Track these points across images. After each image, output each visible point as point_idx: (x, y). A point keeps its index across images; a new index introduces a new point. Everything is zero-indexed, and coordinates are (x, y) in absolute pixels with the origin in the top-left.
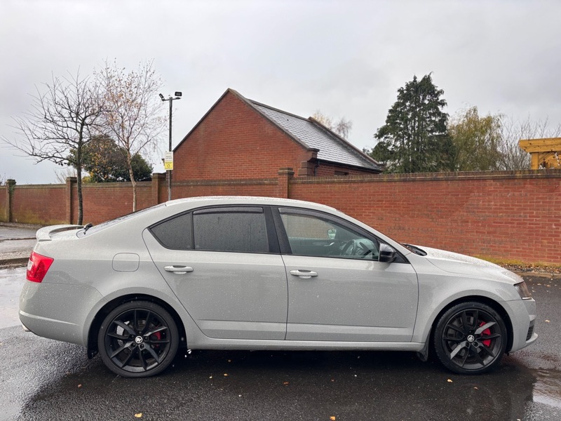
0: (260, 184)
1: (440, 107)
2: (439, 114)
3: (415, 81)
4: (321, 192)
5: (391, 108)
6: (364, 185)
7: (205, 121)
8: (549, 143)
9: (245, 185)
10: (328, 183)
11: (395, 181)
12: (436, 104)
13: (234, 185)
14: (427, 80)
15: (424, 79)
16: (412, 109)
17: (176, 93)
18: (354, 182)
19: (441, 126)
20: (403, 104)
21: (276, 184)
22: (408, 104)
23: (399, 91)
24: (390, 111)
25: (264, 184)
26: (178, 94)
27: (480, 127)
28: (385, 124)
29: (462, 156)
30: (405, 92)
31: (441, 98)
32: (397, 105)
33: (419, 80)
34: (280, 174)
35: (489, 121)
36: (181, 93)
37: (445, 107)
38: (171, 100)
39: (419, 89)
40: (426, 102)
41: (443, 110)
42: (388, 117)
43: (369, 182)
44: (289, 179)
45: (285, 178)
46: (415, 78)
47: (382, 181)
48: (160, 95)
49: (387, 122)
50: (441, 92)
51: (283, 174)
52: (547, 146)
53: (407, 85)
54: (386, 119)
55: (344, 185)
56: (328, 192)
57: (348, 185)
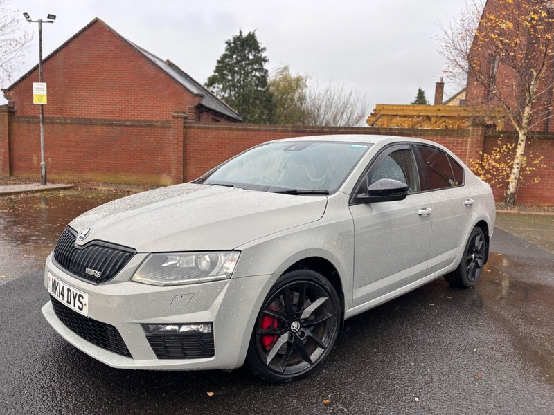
0: (150, 126)
1: (263, 63)
2: (261, 69)
3: (241, 35)
4: (219, 138)
5: (219, 59)
6: (261, 133)
7: (64, 50)
9: (132, 126)
10: (227, 129)
11: (288, 132)
12: (260, 61)
13: (118, 126)
14: (251, 37)
15: (249, 35)
16: (238, 62)
18: (252, 130)
19: (262, 81)
20: (231, 57)
21: (169, 127)
22: (235, 56)
23: (227, 42)
24: (219, 62)
25: (155, 126)
26: (52, 17)
27: (293, 85)
28: (214, 74)
29: (279, 110)
30: (232, 45)
31: (264, 54)
32: (225, 56)
33: (245, 34)
34: (174, 117)
35: (298, 80)
37: (267, 63)
38: (41, 22)
39: (245, 44)
40: (251, 57)
41: (266, 66)
42: (217, 67)
43: (266, 131)
44: (185, 123)
45: (181, 122)
46: (241, 32)
47: (277, 131)
48: (25, 14)
49: (215, 72)
50: (264, 49)
51: (178, 117)
53: (234, 38)
54: (215, 68)
55: (242, 132)
56: (225, 138)
57: (245, 133)
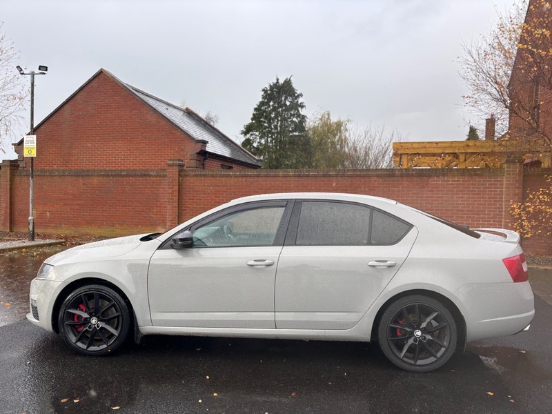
0: (145, 175)
1: (300, 109)
2: (298, 115)
3: (277, 82)
4: (216, 186)
5: (256, 106)
6: (260, 179)
7: (71, 103)
8: (415, 146)
9: (126, 176)
10: (224, 176)
11: (290, 177)
12: (296, 106)
13: (113, 176)
14: (288, 83)
15: (285, 81)
16: (274, 109)
17: (40, 67)
18: (250, 176)
19: (300, 127)
20: (268, 103)
21: (164, 176)
22: (271, 103)
23: (263, 90)
24: (255, 109)
25: (150, 176)
26: (43, 69)
27: (332, 130)
28: (251, 121)
29: (318, 155)
30: (269, 92)
31: (300, 100)
32: (262, 104)
33: (281, 81)
34: (169, 165)
35: (339, 125)
36: (47, 68)
37: (304, 109)
38: (33, 74)
39: (281, 90)
40: (288, 103)
41: (303, 112)
42: (254, 115)
43: (266, 176)
44: (180, 171)
45: (176, 169)
46: (278, 80)
47: (278, 176)
48: (18, 67)
49: (252, 119)
50: (301, 95)
51: (172, 165)
52: (414, 148)
53: (270, 86)
54: (252, 116)
55: (240, 179)
56: (223, 186)
57: (244, 179)
